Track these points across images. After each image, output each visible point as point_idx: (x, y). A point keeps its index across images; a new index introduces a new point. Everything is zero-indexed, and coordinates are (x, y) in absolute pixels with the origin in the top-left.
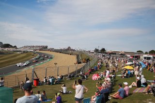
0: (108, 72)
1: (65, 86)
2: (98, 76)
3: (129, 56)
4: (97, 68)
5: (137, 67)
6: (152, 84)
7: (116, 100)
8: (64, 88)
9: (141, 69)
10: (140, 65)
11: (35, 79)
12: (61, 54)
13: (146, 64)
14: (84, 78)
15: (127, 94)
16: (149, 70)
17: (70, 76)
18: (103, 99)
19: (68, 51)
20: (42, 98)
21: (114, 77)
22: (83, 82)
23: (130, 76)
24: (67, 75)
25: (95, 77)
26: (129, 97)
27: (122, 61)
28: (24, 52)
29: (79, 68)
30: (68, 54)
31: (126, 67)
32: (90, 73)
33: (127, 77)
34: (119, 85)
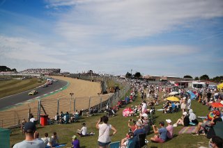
2: (130, 110)
3: (173, 82)
4: (130, 100)
5: (185, 98)
6: (205, 122)
7: (155, 145)
9: (189, 101)
10: (188, 96)
11: (42, 116)
12: (80, 81)
13: (197, 94)
14: (111, 113)
16: (201, 102)
17: (92, 111)
18: (137, 142)
19: (89, 76)
21: (153, 113)
22: (109, 119)
23: (175, 111)
24: (87, 110)
25: (126, 112)
26: (173, 139)
28: (27, 78)
29: (104, 100)
30: (89, 80)
31: (169, 99)
32: (120, 107)
33: (170, 112)
34: (160, 123)
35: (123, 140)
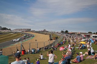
0: (70, 46)
1: (42, 54)
2: (63, 48)
3: (83, 35)
5: (89, 42)
8: (41, 56)
9: (91, 44)
10: (90, 41)
11: (22, 50)
12: (40, 34)
13: (94, 40)
14: (54, 49)
15: (82, 59)
17: (45, 48)
19: (44, 32)
20: (27, 62)
21: (74, 49)
23: (84, 48)
24: (43, 48)
25: (61, 49)
26: (83, 61)
27: (79, 39)
28: (16, 33)
29: (51, 43)
30: (44, 34)
31: (81, 43)
32: (58, 46)
33: (82, 49)
34: (77, 54)
35: (60, 62)
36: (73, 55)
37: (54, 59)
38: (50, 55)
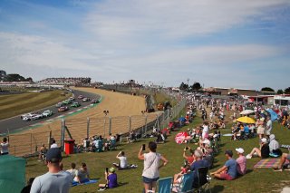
1: (123, 154)
2: (186, 135)
3: (246, 97)
4: (185, 120)
5: (262, 119)
7: (221, 183)
8: (122, 158)
9: (269, 123)
10: (267, 116)
11: (66, 141)
12: (117, 94)
13: (280, 114)
14: (159, 139)
15: (242, 170)
16: (285, 124)
17: (133, 135)
18: (196, 179)
19: (129, 88)
21: (218, 139)
23: (248, 137)
24: (127, 134)
25: (180, 138)
26: (245, 176)
27: (233, 108)
28: (47, 90)
29: (149, 121)
30: (130, 93)
31: (240, 120)
32: (172, 130)
33: (242, 138)
34: (227, 152)
35: (176, 176)
36: (216, 155)
37: (160, 167)
38: (149, 156)
